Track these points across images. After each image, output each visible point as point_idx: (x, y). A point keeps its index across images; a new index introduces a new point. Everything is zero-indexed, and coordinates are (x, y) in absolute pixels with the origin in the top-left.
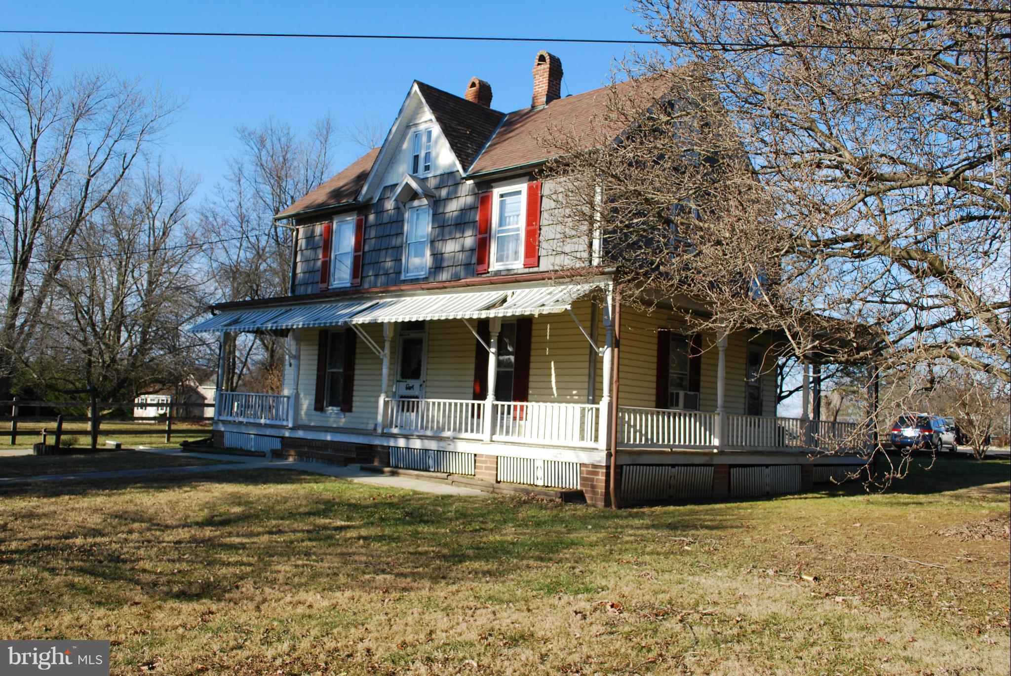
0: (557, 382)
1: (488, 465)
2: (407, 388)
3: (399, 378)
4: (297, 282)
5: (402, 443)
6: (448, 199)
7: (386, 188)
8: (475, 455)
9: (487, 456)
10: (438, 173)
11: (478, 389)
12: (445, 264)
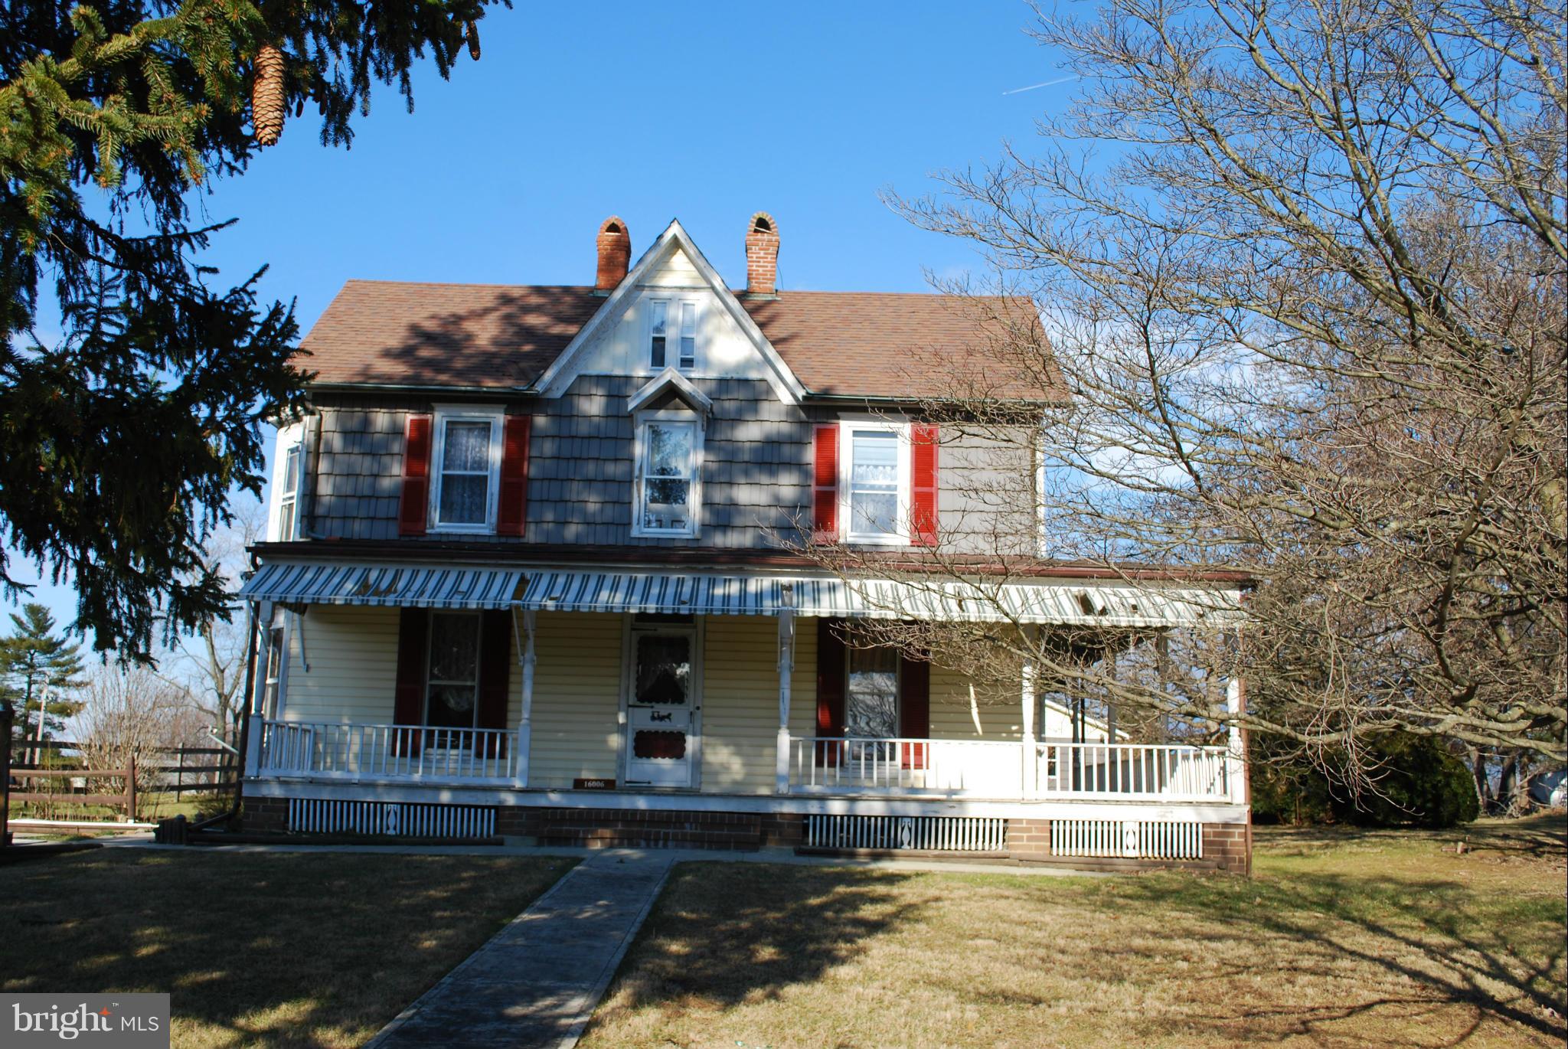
0: (979, 713)
1: (1034, 834)
2: (653, 718)
3: (632, 700)
4: (320, 511)
5: (837, 807)
6: (737, 420)
7: (581, 377)
8: (1006, 821)
9: (1029, 821)
10: (713, 374)
11: (825, 717)
12: (738, 521)
